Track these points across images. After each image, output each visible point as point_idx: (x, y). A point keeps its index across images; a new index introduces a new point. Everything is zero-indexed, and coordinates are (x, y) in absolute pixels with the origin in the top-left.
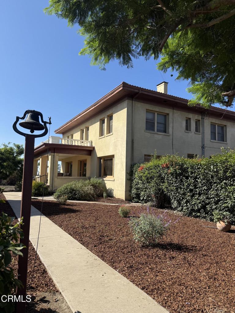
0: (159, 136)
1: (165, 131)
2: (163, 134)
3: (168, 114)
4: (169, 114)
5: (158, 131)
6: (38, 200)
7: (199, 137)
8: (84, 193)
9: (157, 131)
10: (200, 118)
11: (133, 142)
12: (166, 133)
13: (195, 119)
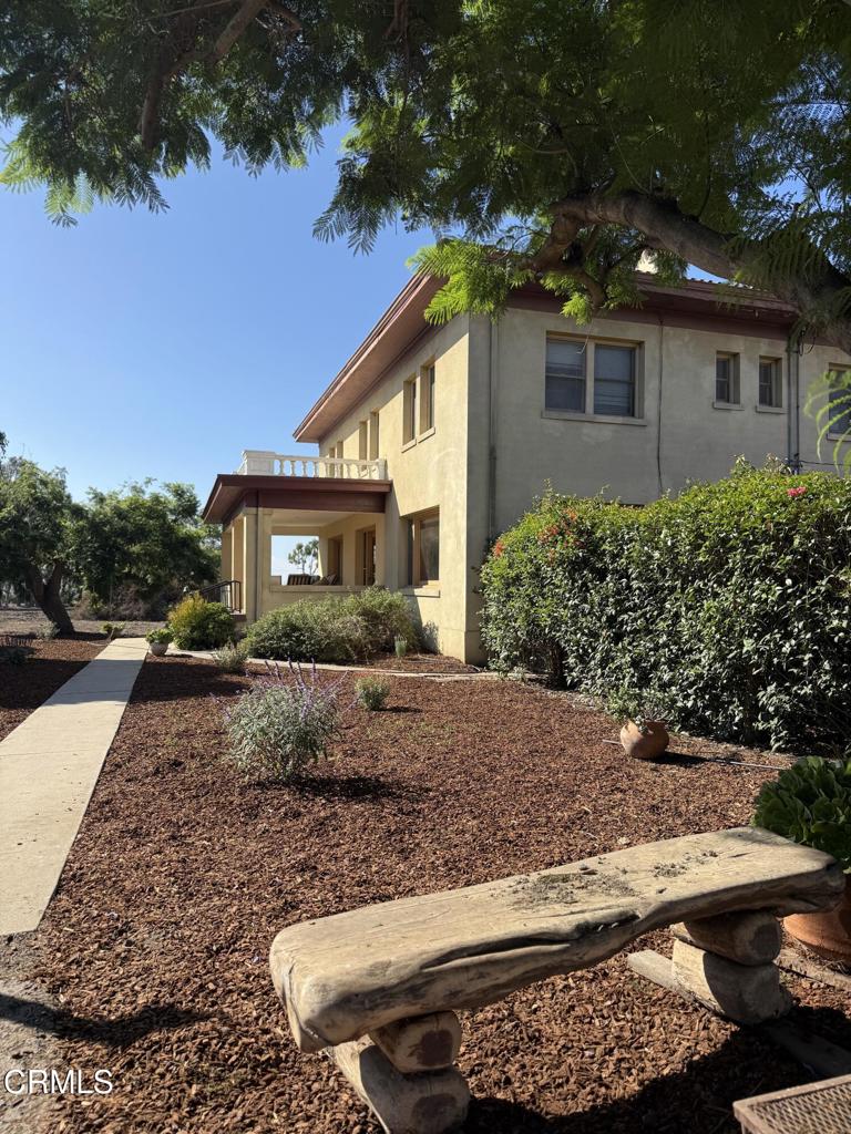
0: (601, 431)
1: (630, 410)
2: (620, 420)
3: (641, 344)
4: (643, 342)
5: (598, 410)
6: (190, 661)
7: (777, 423)
8: (328, 637)
9: (596, 412)
10: (778, 348)
11: (495, 459)
12: (633, 415)
13: (757, 357)
